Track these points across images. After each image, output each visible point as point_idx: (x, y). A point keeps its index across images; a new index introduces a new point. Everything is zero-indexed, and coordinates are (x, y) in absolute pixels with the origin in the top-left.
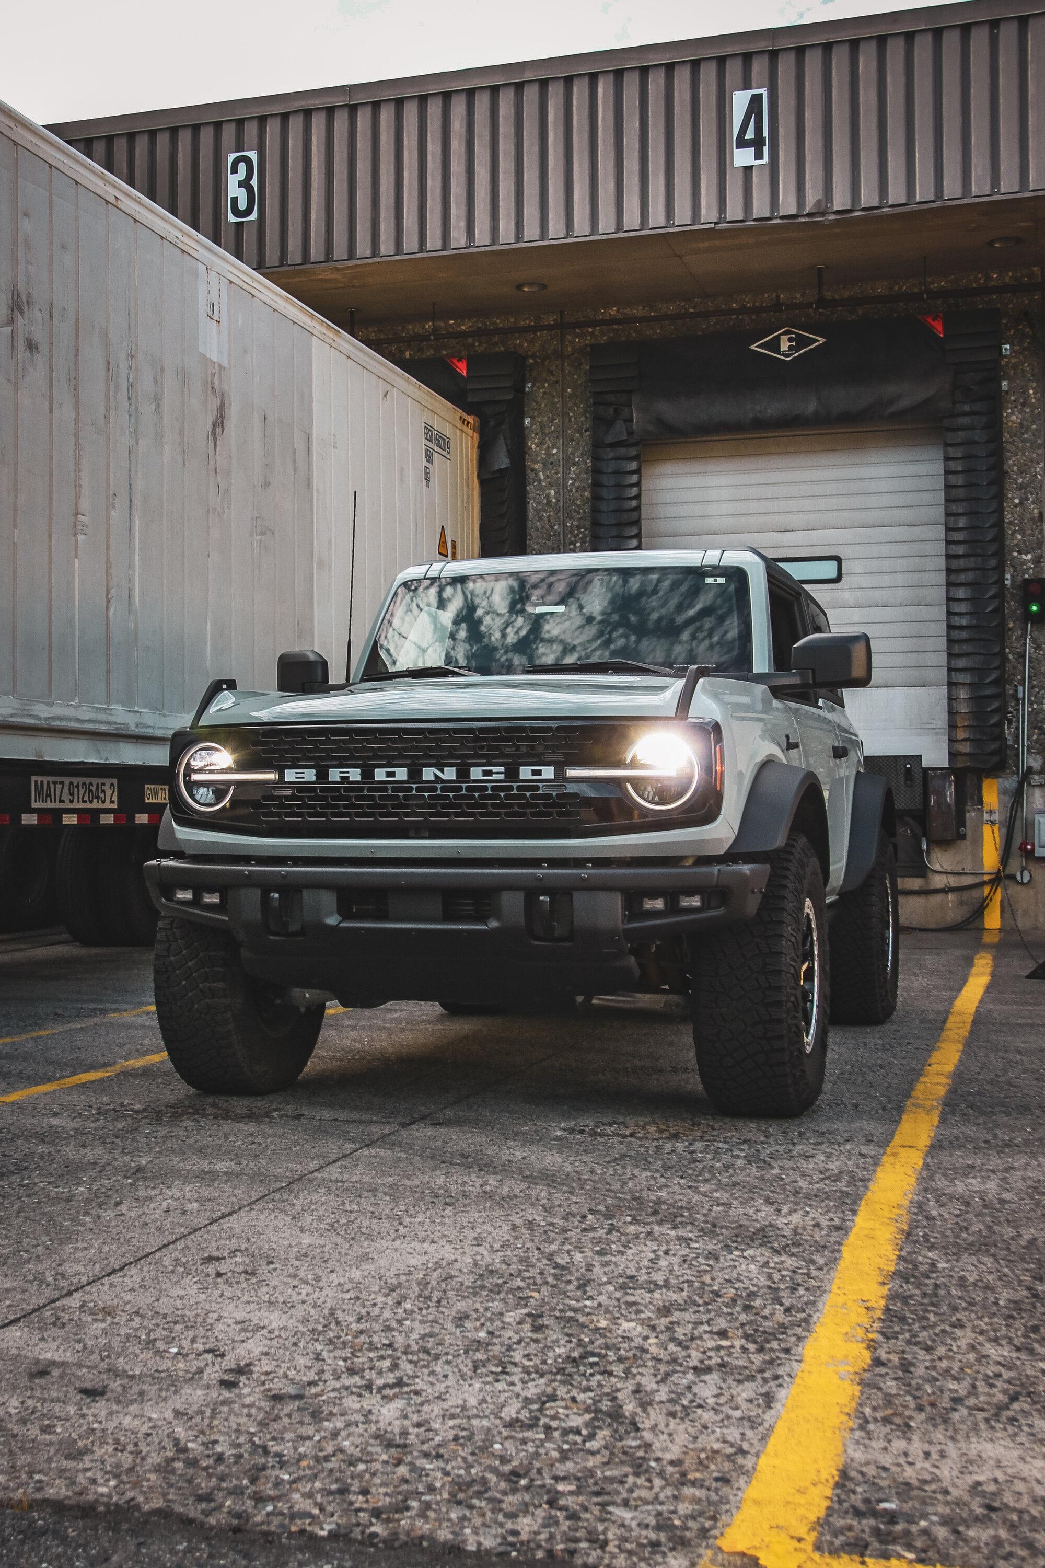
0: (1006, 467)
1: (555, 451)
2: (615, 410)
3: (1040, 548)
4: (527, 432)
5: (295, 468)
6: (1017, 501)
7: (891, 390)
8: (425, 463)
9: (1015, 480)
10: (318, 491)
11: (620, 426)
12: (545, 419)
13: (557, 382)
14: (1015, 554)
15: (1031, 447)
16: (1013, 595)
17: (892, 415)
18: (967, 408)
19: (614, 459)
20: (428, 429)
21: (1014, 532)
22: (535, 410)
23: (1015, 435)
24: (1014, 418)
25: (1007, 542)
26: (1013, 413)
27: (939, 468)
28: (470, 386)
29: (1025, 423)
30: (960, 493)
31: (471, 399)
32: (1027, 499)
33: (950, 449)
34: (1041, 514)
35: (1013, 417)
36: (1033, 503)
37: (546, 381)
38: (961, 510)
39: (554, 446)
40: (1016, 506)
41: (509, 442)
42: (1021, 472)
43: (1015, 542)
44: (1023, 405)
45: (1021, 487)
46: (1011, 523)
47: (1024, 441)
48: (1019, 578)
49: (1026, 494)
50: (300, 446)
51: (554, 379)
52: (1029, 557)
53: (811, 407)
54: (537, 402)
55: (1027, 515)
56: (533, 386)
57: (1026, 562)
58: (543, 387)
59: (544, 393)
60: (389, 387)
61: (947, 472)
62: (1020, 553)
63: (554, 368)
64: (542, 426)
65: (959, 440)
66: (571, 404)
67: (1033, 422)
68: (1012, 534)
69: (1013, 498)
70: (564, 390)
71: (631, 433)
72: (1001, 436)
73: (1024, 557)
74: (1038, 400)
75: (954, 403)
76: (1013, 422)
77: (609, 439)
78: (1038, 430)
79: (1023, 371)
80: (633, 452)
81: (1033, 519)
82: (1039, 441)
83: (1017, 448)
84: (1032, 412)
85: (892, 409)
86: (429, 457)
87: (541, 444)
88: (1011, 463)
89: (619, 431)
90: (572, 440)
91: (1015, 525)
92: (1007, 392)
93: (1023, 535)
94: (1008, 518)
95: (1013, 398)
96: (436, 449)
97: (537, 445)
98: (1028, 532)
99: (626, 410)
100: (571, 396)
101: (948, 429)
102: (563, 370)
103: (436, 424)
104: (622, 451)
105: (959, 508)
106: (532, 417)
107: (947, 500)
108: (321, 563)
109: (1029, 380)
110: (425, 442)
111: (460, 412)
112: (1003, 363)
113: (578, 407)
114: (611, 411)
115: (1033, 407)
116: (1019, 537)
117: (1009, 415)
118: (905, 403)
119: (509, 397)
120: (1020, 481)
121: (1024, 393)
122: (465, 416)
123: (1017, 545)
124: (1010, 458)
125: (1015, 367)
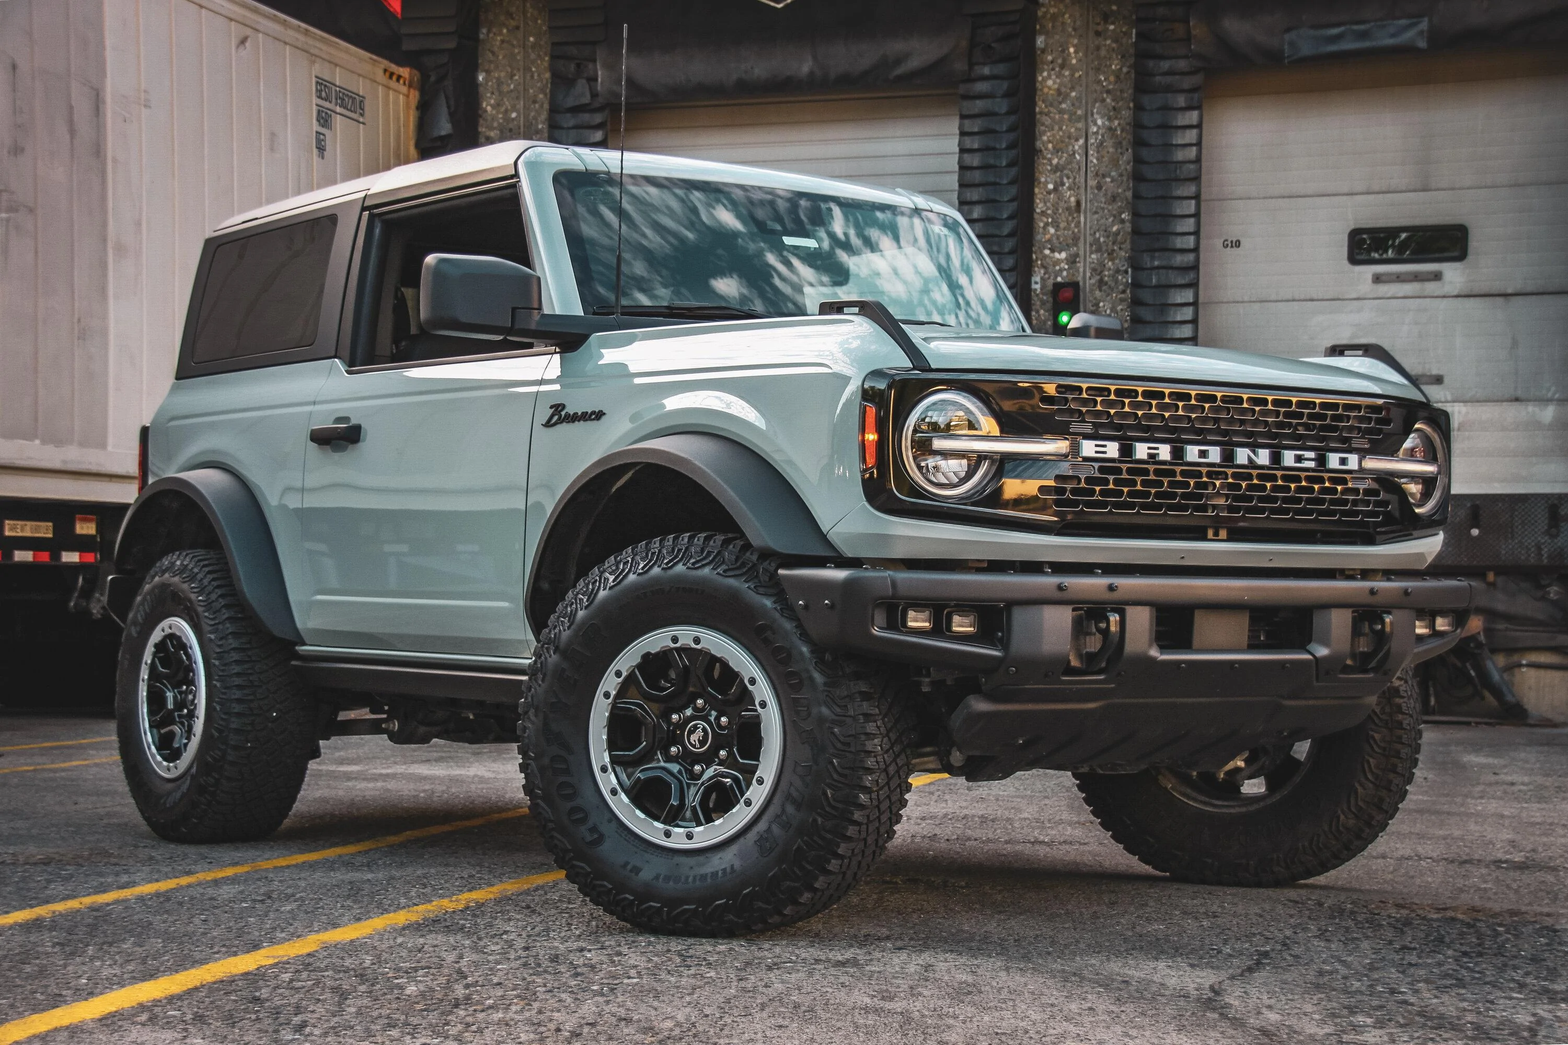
0: (1039, 144)
1: (514, 115)
2: (578, 65)
3: (1076, 245)
4: (481, 89)
5: (72, 132)
6: (1051, 186)
7: (896, 46)
8: (316, 127)
9: (1050, 160)
10: (115, 160)
11: (581, 86)
12: (503, 74)
13: (517, 28)
14: (1047, 252)
15: (1070, 120)
16: (1043, 303)
17: (900, 79)
18: (986, 71)
19: (576, 127)
20: (323, 87)
21: (1047, 224)
22: (490, 62)
23: (1051, 105)
24: (1050, 83)
25: (1038, 237)
26: (1049, 77)
27: (953, 144)
28: (404, 30)
29: (1063, 90)
30: (977, 176)
31: (407, 46)
32: (1063, 184)
33: (966, 122)
34: (1078, 203)
35: (1048, 82)
36: (1070, 188)
37: (504, 25)
38: (975, 197)
39: (514, 108)
40: (1049, 193)
41: (452, 103)
42: (1057, 150)
43: (1047, 237)
44: (1062, 67)
45: (1056, 169)
46: (1043, 213)
47: (1061, 112)
48: (1051, 282)
49: (1061, 178)
50: (83, 107)
51: (513, 23)
52: (1063, 255)
53: (805, 67)
54: (493, 53)
55: (1062, 204)
56: (489, 31)
57: (1058, 262)
58: (501, 34)
59: (503, 41)
60: (248, 32)
61: (962, 151)
62: (1052, 250)
63: (513, 9)
64: (499, 83)
65: (976, 111)
66: (533, 56)
67: (1073, 89)
68: (1044, 228)
69: (1047, 183)
70: (525, 38)
71: (594, 95)
72: (1034, 104)
73: (1057, 255)
74: (1079, 60)
75: (971, 65)
76: (1050, 88)
77: (570, 102)
78: (1078, 98)
79: (1063, 23)
80: (598, 118)
81: (1068, 209)
82: (1079, 112)
83: (1053, 119)
84: (1072, 75)
85: (899, 71)
86: (324, 119)
87: (497, 106)
88: (1046, 139)
89: (581, 93)
90: (535, 102)
91: (1047, 216)
92: (1043, 51)
93: (1057, 228)
94: (1039, 207)
95: (1050, 58)
96: (338, 109)
97: (493, 107)
98: (1062, 225)
99: (591, 66)
100: (534, 46)
101: (966, 97)
102: (525, 13)
103: (339, 78)
104: (586, 117)
105: (974, 195)
106: (488, 72)
107: (961, 185)
108: (120, 249)
109: (1070, 36)
110: (315, 100)
111: (385, 63)
112: (1040, 13)
113: (542, 60)
114: (572, 67)
115: (1073, 70)
116: (1052, 231)
117: (1044, 80)
118: (914, 63)
119: (452, 45)
120: (1055, 161)
121: (1063, 51)
122: (394, 68)
123: (1049, 241)
124: (1044, 133)
125: (1054, 18)
